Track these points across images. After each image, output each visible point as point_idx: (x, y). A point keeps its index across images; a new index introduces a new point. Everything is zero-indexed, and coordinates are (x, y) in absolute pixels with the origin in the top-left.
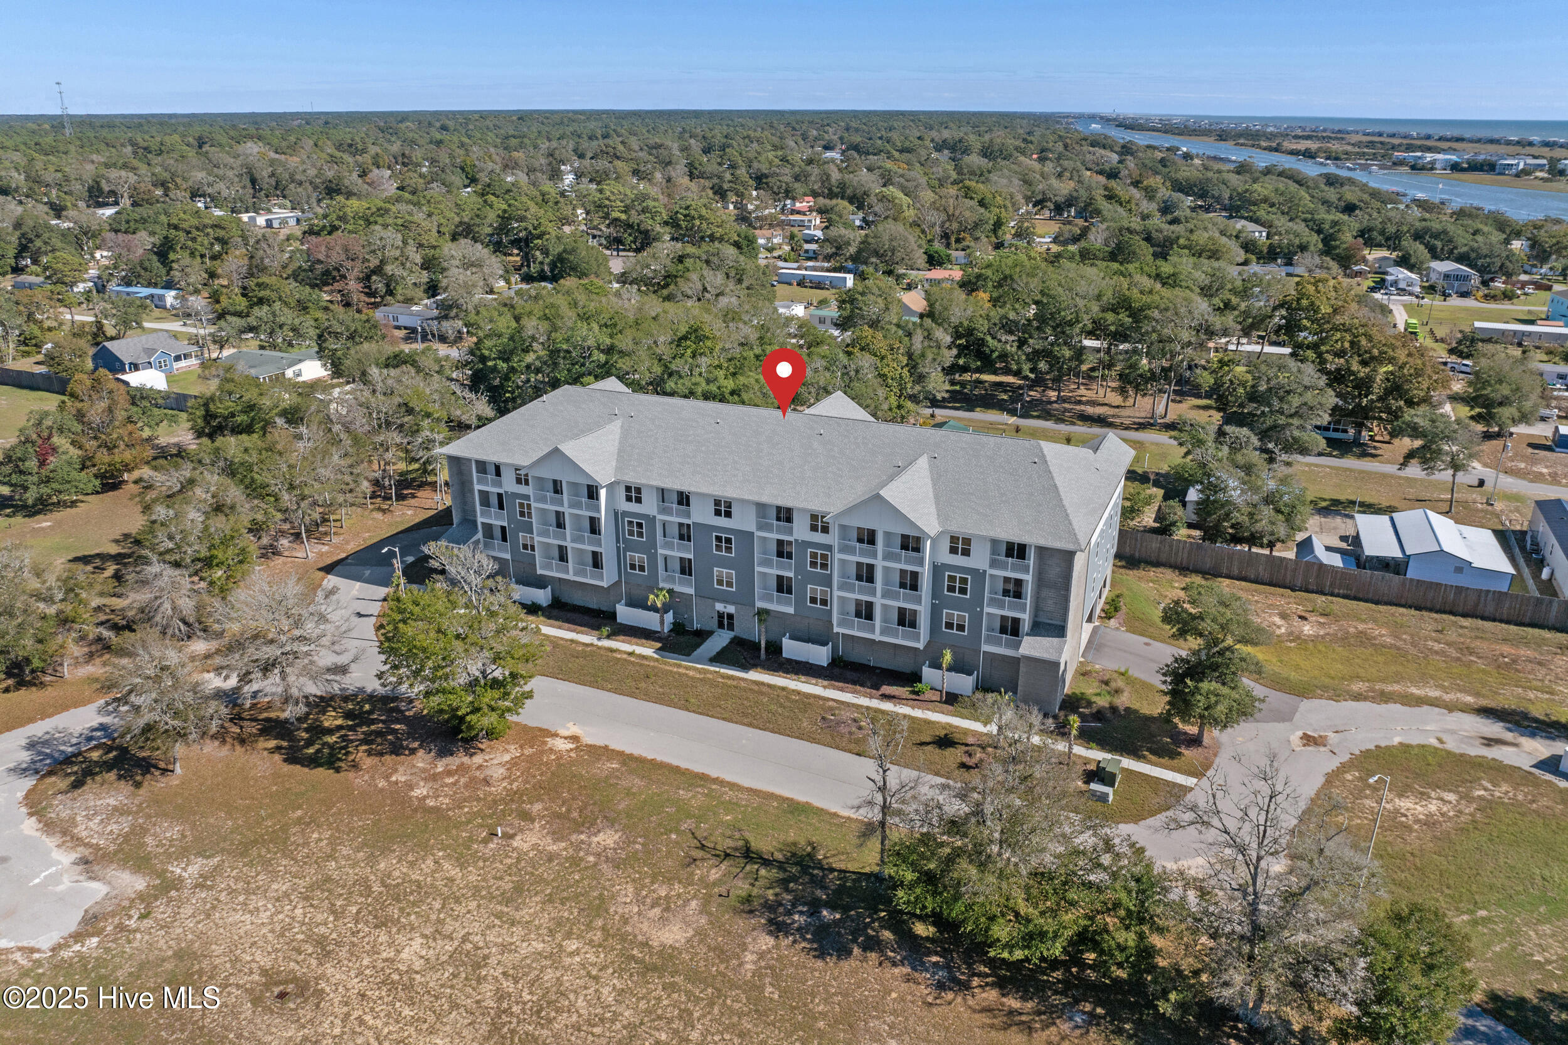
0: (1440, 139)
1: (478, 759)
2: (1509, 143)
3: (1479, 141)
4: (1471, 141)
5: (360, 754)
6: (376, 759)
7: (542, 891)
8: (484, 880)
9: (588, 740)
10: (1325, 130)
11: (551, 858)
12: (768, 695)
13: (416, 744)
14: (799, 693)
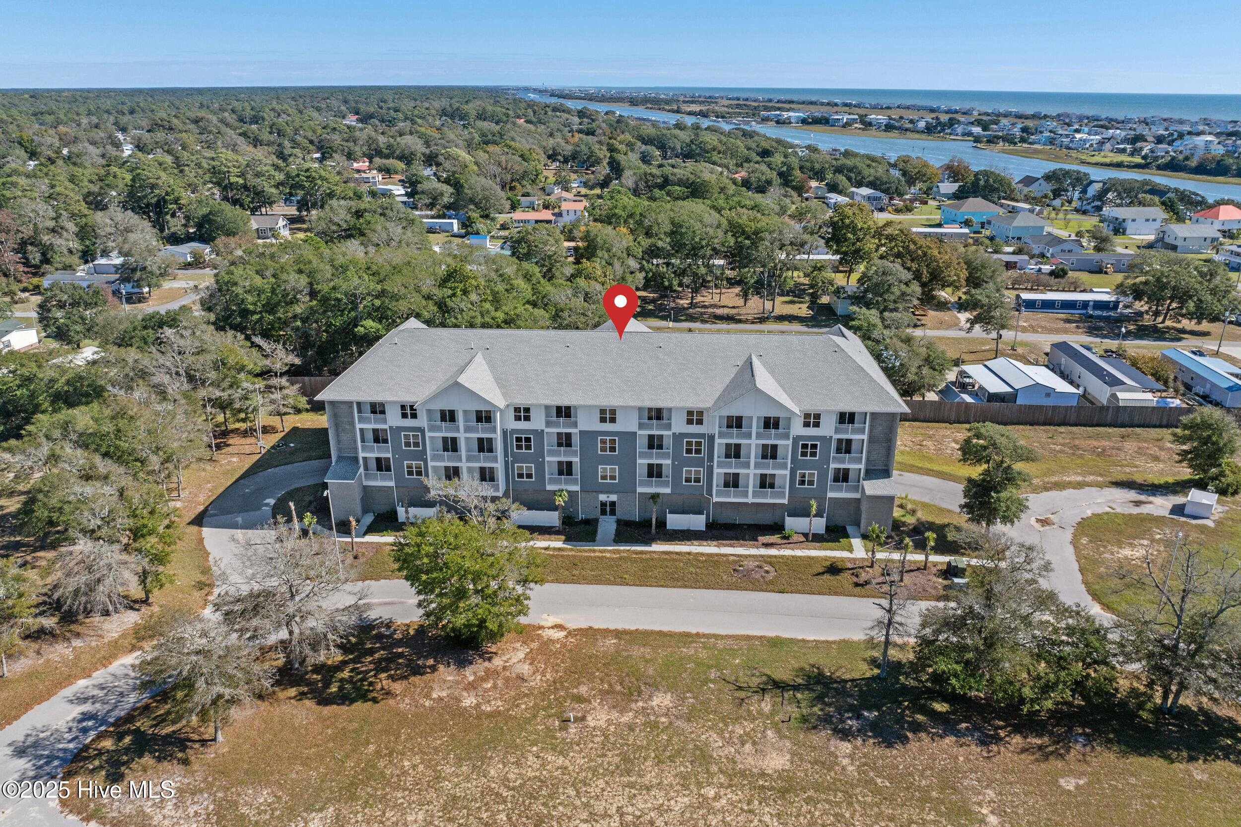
0: (778, 102)
1: (498, 662)
2: (822, 104)
3: (803, 103)
4: (799, 103)
5: (383, 681)
6: (405, 682)
7: (648, 756)
8: (591, 760)
9: (572, 625)
10: (700, 97)
11: (631, 728)
12: (680, 561)
13: (431, 662)
14: (702, 554)
